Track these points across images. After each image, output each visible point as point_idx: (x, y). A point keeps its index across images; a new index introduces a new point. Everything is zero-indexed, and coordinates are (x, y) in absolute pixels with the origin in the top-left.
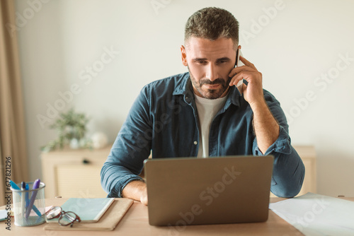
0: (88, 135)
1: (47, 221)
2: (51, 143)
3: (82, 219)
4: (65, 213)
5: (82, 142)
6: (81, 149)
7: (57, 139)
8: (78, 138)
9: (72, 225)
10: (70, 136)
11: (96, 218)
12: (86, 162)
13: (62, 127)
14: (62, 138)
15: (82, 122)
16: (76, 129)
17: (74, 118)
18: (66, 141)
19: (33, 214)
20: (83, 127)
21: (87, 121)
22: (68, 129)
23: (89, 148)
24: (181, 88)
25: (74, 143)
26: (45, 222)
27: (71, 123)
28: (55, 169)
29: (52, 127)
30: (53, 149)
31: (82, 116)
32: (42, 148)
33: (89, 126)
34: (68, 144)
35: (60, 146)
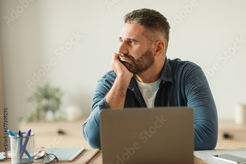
0: (62, 108)
1: (35, 161)
2: (29, 115)
3: (59, 159)
4: (47, 155)
5: (58, 114)
6: (56, 120)
7: (34, 111)
8: (54, 111)
9: (52, 163)
10: (46, 109)
11: (71, 159)
12: (61, 132)
13: (39, 100)
14: (38, 111)
15: (57, 95)
16: (51, 102)
18: (42, 113)
19: (25, 156)
20: (58, 101)
22: (45, 102)
23: (63, 120)
25: (49, 115)
26: (33, 162)
27: (47, 96)
29: (30, 100)
31: (57, 90)
32: (20, 119)
33: (64, 100)
34: (44, 117)
35: (37, 118)
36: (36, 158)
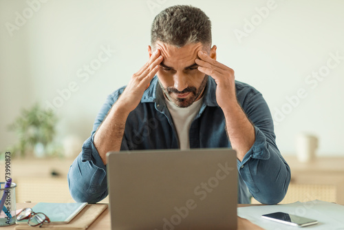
0: (57, 139)
1: (16, 223)
3: (51, 220)
4: (35, 214)
5: (50, 149)
6: (48, 157)
8: (45, 143)
9: (41, 225)
10: (34, 140)
11: (67, 220)
12: (55, 174)
13: (24, 129)
14: (23, 143)
15: (50, 121)
16: (42, 132)
17: (39, 116)
18: (28, 146)
20: (51, 129)
21: (56, 121)
22: (32, 131)
23: (58, 156)
25: (39, 149)
27: (35, 123)
29: (11, 128)
31: (50, 115)
33: (60, 127)
34: (32, 152)
35: (21, 154)
36: (18, 218)
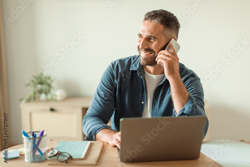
0: (52, 91)
1: (48, 159)
2: (28, 97)
3: (74, 157)
4: (61, 153)
5: (49, 96)
6: (47, 100)
7: (32, 94)
8: (46, 93)
9: (66, 161)
10: (41, 92)
11: (82, 157)
12: (52, 110)
13: (35, 85)
14: (35, 93)
15: (49, 81)
16: (44, 87)
17: (43, 79)
18: (38, 95)
19: (37, 153)
20: (49, 85)
21: (52, 81)
22: (39, 87)
23: (54, 100)
24: (136, 66)
25: (43, 96)
26: (46, 159)
27: (41, 83)
28: (30, 114)
29: (28, 85)
30: (29, 100)
31: (49, 78)
32: (21, 100)
33: (53, 85)
34: (39, 97)
35: (33, 99)
